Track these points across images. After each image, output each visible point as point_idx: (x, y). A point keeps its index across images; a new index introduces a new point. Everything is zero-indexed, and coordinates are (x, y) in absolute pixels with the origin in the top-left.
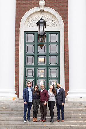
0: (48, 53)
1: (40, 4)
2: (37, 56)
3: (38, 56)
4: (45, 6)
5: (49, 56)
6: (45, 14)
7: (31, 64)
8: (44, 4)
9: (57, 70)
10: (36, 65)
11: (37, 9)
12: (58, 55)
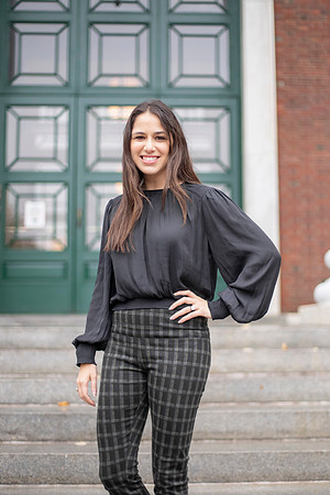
0: (164, 11)
2: (84, 25)
3: (91, 24)
5: (171, 25)
9: (225, 123)
10: (82, 83)
12: (226, 25)
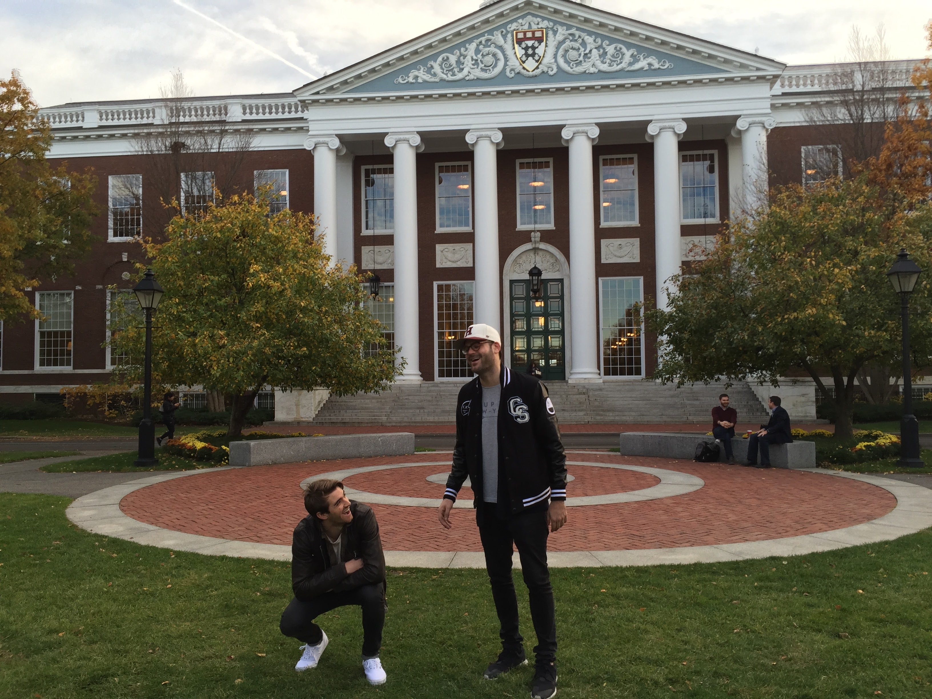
1: (533, 239)
2: (529, 316)
3: (531, 316)
4: (541, 241)
5: (548, 316)
6: (541, 253)
7: (520, 330)
8: (538, 239)
10: (530, 330)
11: (528, 246)
12: (562, 316)
